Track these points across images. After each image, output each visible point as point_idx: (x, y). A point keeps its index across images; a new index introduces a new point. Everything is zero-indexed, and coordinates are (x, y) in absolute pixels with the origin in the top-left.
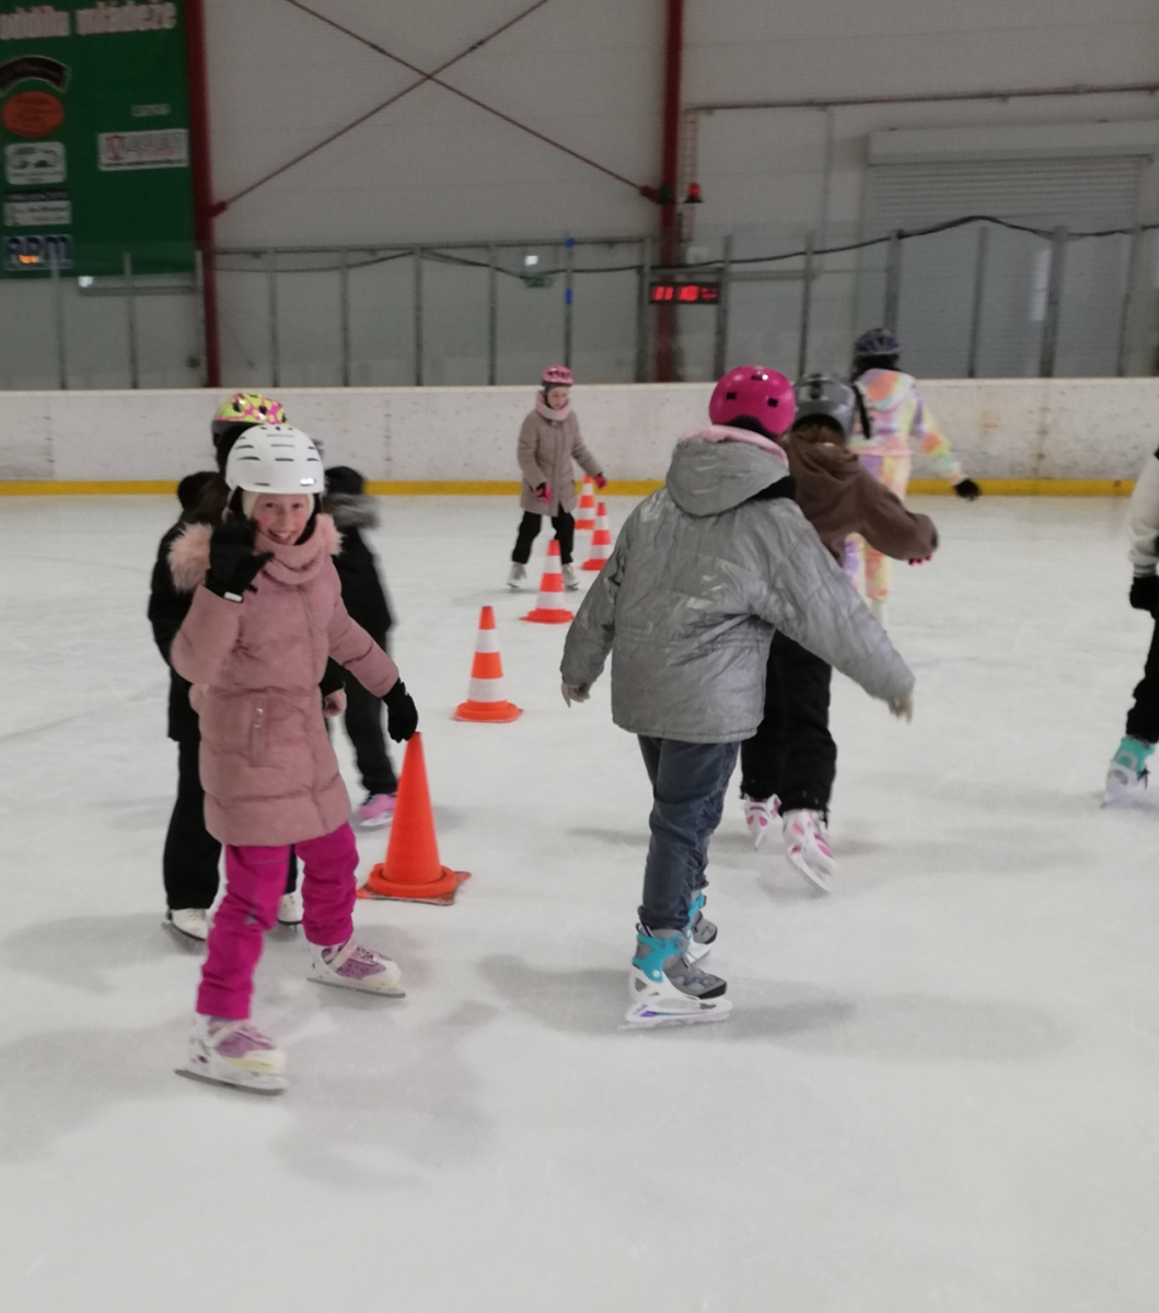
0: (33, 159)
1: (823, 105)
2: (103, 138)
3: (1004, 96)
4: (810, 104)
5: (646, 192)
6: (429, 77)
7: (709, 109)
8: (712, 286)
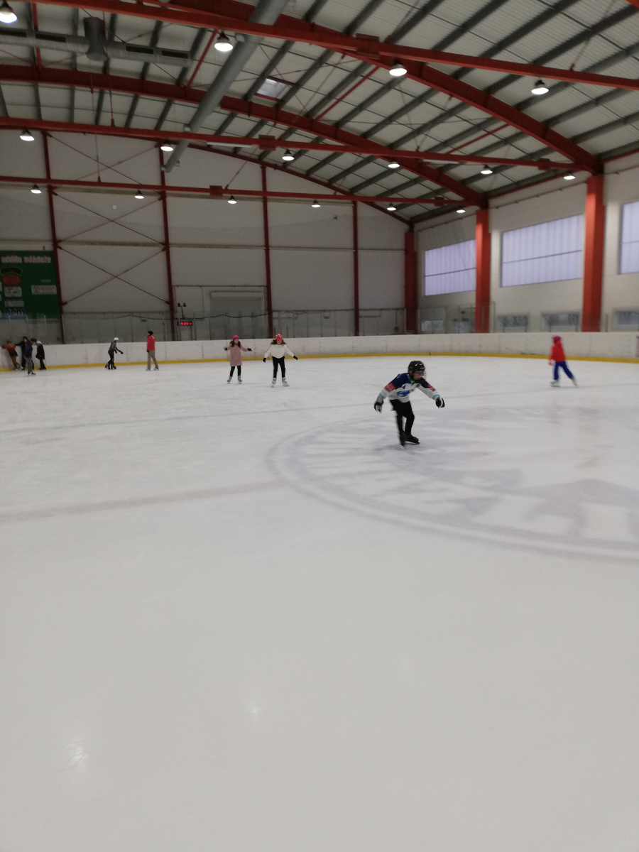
0: (11, 291)
1: (201, 286)
2: (32, 287)
3: (234, 286)
4: (198, 286)
5: (166, 302)
6: (116, 277)
7: (178, 286)
8: (190, 322)
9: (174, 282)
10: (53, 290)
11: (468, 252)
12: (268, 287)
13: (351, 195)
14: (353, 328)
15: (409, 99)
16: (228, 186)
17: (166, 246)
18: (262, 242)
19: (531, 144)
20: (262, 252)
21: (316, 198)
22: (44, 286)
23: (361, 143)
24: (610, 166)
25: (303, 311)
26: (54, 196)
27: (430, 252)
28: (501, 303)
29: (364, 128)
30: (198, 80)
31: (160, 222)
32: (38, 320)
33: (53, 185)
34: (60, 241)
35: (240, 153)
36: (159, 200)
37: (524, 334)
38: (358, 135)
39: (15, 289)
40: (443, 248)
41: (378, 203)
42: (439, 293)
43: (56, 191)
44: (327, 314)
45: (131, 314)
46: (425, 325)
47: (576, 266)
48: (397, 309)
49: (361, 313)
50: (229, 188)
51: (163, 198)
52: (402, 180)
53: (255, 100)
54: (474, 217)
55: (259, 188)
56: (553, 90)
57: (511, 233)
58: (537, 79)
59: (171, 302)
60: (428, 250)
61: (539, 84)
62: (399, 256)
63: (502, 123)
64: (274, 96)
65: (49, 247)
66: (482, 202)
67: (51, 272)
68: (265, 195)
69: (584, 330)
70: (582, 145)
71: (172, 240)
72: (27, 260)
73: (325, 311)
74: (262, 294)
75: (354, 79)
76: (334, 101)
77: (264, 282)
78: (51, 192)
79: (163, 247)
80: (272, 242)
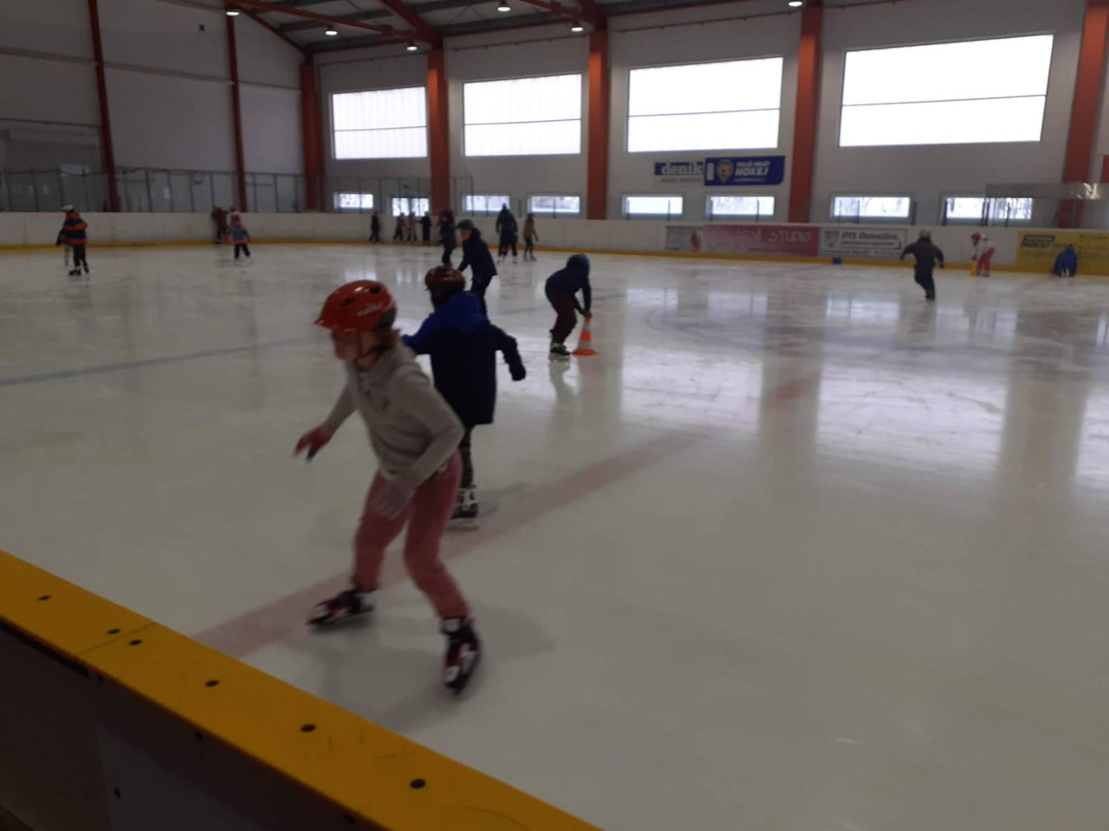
12: (105, 128)
18: (88, 52)
20: (88, 69)
24: (614, 23)
27: (343, 98)
40: (366, 93)
44: (197, 177)
48: (295, 176)
49: (248, 179)
54: (427, 59)
60: (338, 92)
62: (292, 98)
66: (435, 39)
73: (194, 173)
74: (96, 140)
77: (96, 120)
80: (106, 56)
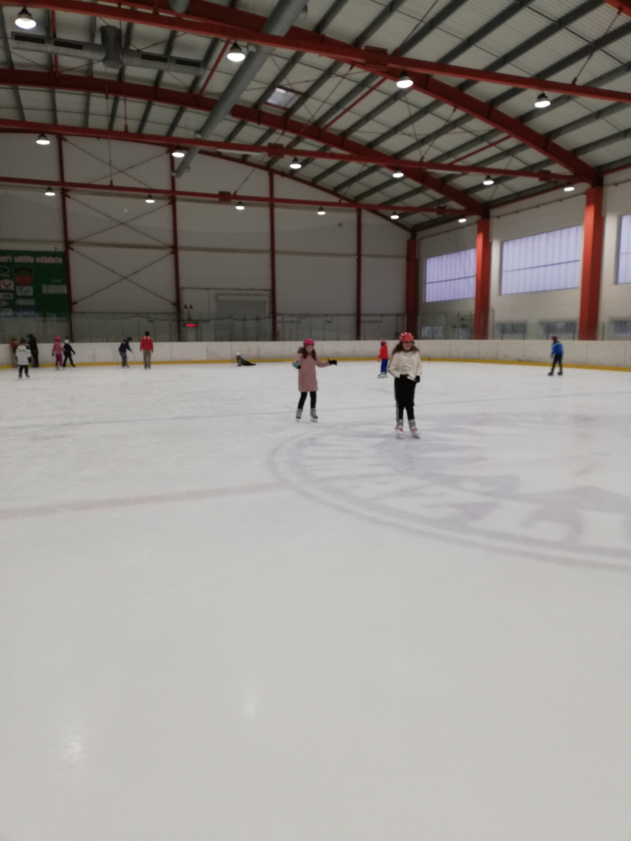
0: (24, 290)
1: (207, 289)
2: (44, 286)
3: (240, 290)
4: (204, 289)
5: (174, 304)
6: (125, 278)
7: (185, 288)
8: (197, 323)
9: (182, 284)
10: (63, 290)
11: (468, 261)
12: (273, 291)
13: (355, 203)
14: (354, 333)
15: (414, 110)
16: (236, 192)
17: (175, 249)
18: (267, 246)
19: (532, 156)
20: (267, 257)
21: (321, 205)
22: (55, 286)
23: (367, 152)
24: (609, 178)
25: (307, 315)
26: (67, 199)
27: (432, 259)
28: (500, 310)
29: (369, 138)
30: (209, 88)
31: (169, 226)
32: (48, 319)
33: (67, 188)
34: (72, 242)
35: (249, 160)
36: (169, 204)
37: (522, 341)
38: (364, 144)
39: (26, 288)
40: (445, 256)
41: (381, 211)
42: (439, 299)
43: (69, 194)
44: (329, 318)
45: (139, 314)
46: (425, 331)
47: (573, 276)
48: (398, 315)
49: (363, 318)
50: (237, 194)
51: (173, 202)
52: (407, 189)
53: (264, 108)
54: (475, 227)
55: (266, 194)
56: (555, 103)
57: (511, 243)
58: (540, 92)
59: (178, 304)
60: (430, 257)
61: (542, 97)
62: (402, 263)
63: (504, 135)
64: (283, 105)
65: (60, 248)
66: (483, 211)
67: (62, 272)
68: (272, 202)
69: (581, 338)
70: (582, 157)
71: (181, 243)
72: (40, 260)
73: (327, 315)
74: (266, 298)
75: (361, 90)
76: (341, 111)
77: (269, 286)
78: (64, 194)
79: (171, 250)
80: (277, 247)
